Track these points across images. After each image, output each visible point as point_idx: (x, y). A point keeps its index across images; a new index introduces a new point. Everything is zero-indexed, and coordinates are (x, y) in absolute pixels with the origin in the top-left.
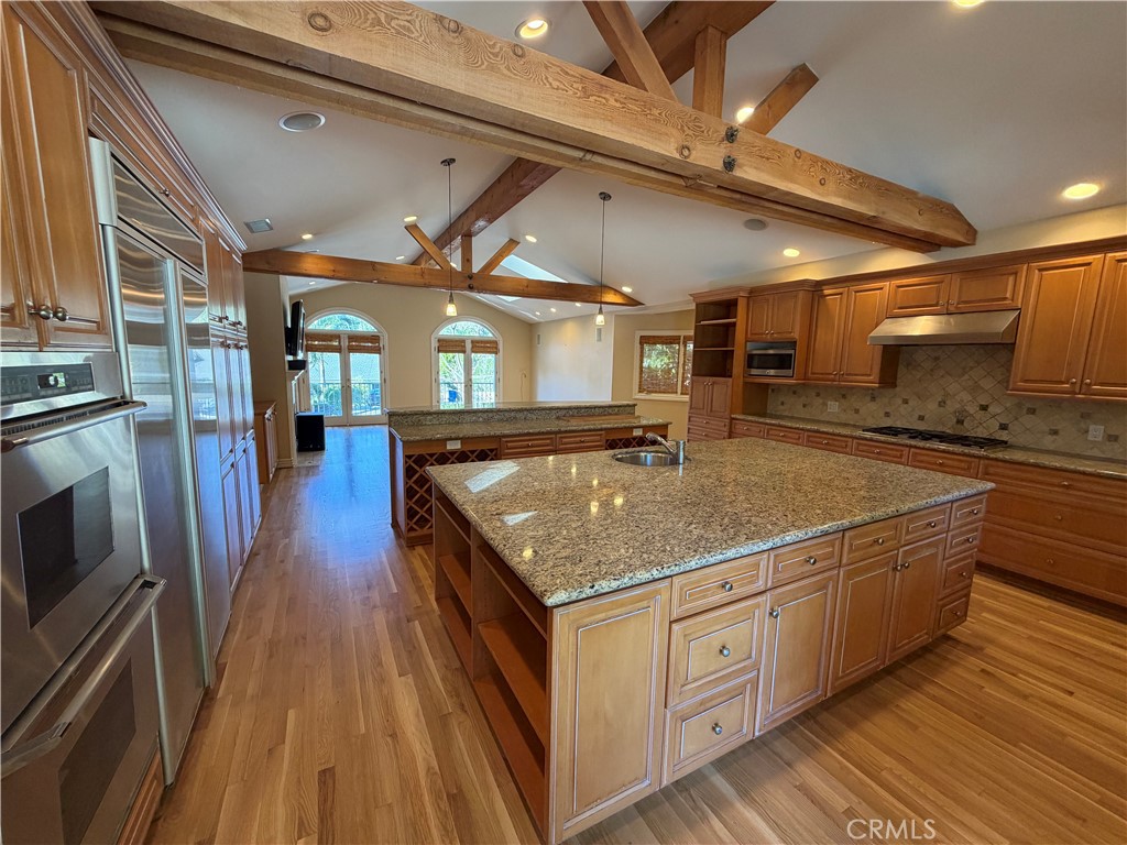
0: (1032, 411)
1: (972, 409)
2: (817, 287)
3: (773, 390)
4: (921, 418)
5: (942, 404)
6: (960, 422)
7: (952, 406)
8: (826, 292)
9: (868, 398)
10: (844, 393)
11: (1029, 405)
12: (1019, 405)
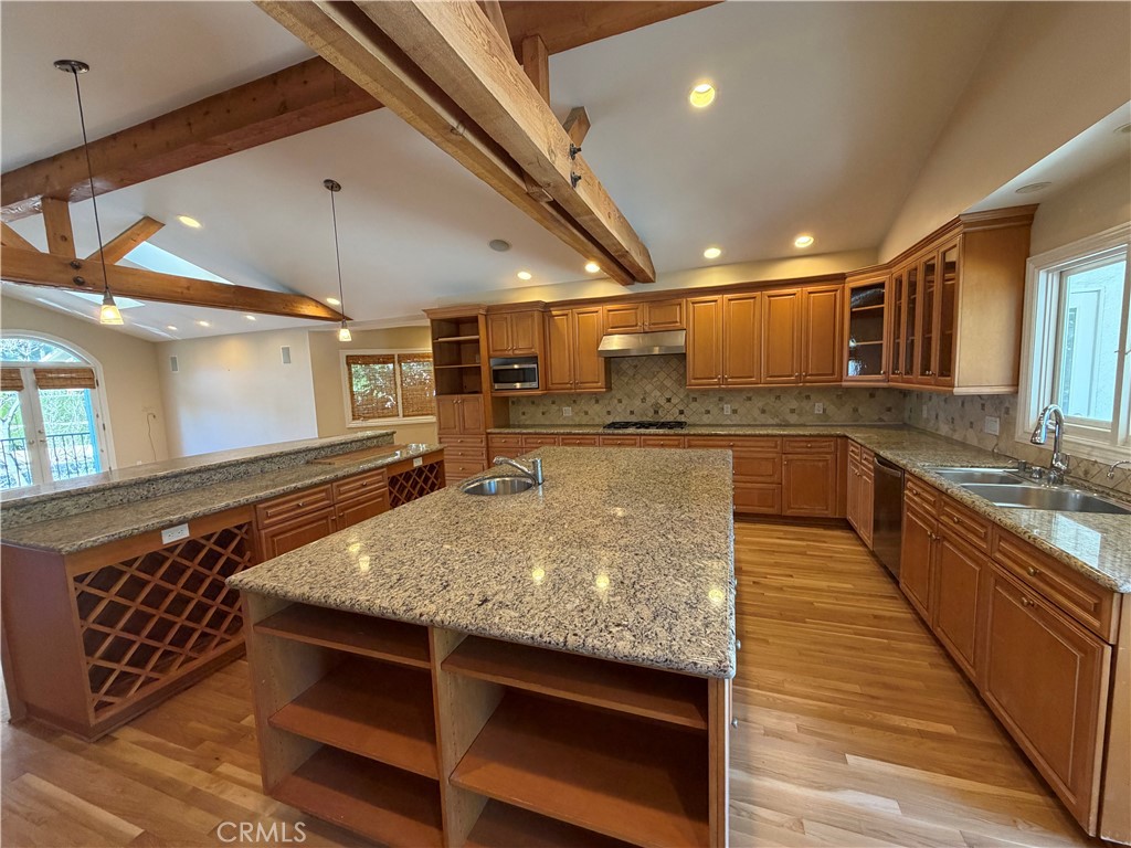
0: (695, 399)
1: (662, 401)
2: (546, 308)
3: (513, 403)
4: (632, 413)
5: (644, 400)
6: (656, 412)
7: (650, 401)
8: (554, 313)
9: (593, 401)
10: (574, 399)
11: (692, 395)
12: (688, 396)
